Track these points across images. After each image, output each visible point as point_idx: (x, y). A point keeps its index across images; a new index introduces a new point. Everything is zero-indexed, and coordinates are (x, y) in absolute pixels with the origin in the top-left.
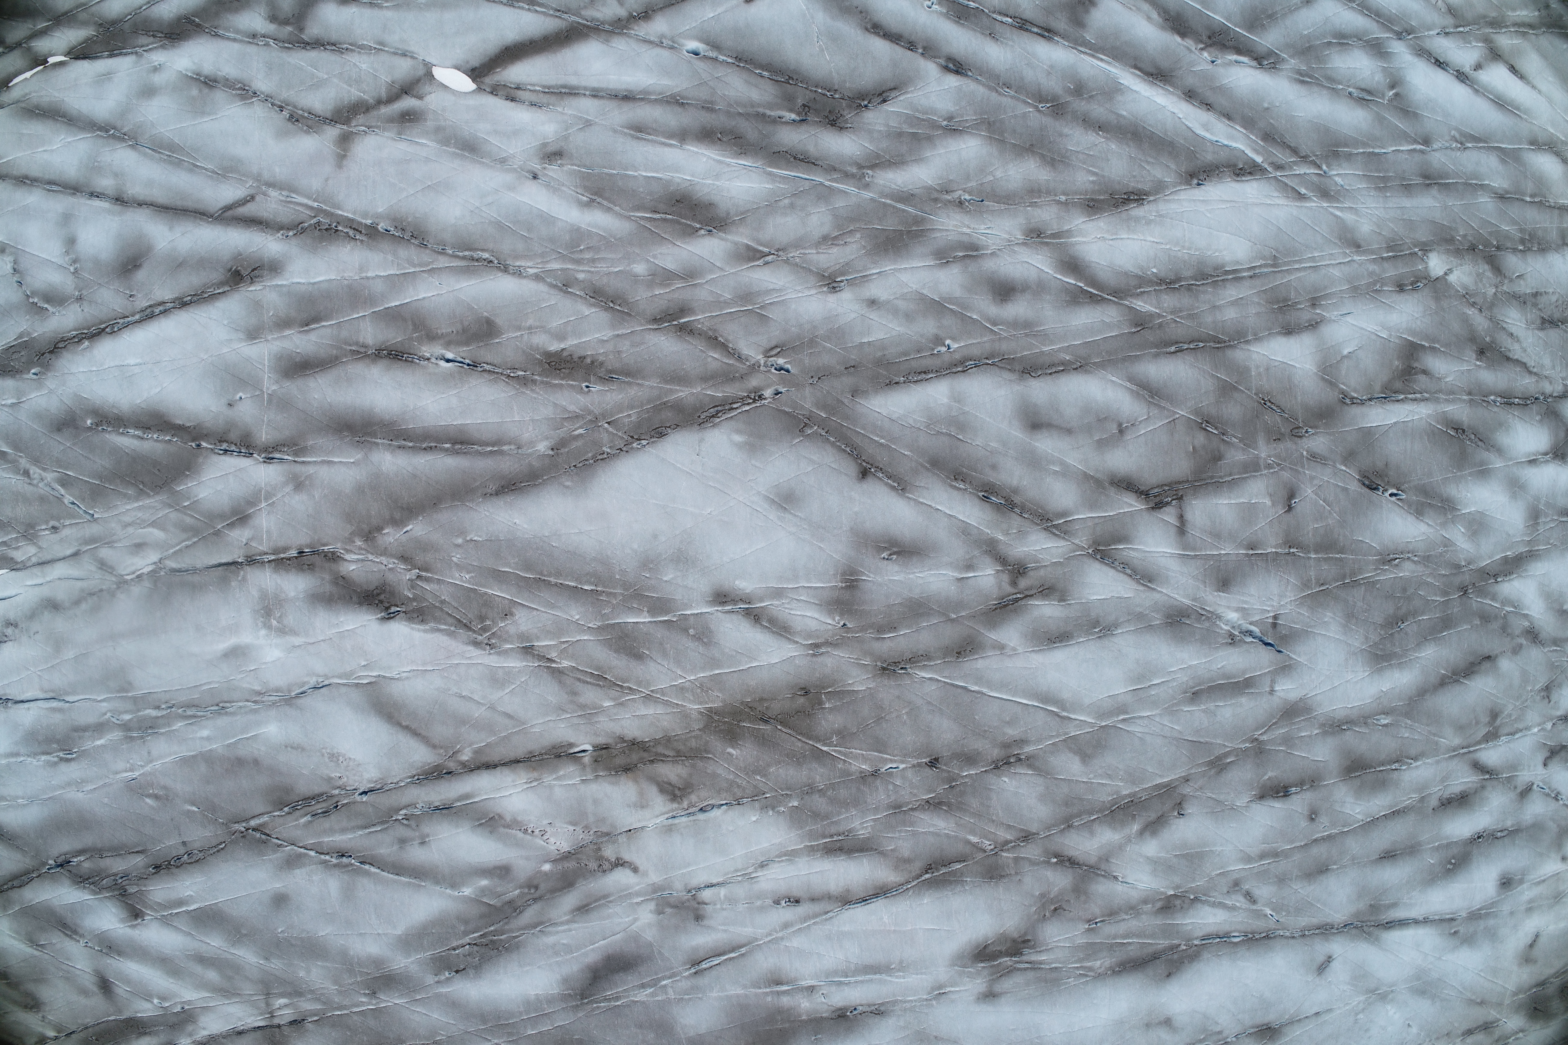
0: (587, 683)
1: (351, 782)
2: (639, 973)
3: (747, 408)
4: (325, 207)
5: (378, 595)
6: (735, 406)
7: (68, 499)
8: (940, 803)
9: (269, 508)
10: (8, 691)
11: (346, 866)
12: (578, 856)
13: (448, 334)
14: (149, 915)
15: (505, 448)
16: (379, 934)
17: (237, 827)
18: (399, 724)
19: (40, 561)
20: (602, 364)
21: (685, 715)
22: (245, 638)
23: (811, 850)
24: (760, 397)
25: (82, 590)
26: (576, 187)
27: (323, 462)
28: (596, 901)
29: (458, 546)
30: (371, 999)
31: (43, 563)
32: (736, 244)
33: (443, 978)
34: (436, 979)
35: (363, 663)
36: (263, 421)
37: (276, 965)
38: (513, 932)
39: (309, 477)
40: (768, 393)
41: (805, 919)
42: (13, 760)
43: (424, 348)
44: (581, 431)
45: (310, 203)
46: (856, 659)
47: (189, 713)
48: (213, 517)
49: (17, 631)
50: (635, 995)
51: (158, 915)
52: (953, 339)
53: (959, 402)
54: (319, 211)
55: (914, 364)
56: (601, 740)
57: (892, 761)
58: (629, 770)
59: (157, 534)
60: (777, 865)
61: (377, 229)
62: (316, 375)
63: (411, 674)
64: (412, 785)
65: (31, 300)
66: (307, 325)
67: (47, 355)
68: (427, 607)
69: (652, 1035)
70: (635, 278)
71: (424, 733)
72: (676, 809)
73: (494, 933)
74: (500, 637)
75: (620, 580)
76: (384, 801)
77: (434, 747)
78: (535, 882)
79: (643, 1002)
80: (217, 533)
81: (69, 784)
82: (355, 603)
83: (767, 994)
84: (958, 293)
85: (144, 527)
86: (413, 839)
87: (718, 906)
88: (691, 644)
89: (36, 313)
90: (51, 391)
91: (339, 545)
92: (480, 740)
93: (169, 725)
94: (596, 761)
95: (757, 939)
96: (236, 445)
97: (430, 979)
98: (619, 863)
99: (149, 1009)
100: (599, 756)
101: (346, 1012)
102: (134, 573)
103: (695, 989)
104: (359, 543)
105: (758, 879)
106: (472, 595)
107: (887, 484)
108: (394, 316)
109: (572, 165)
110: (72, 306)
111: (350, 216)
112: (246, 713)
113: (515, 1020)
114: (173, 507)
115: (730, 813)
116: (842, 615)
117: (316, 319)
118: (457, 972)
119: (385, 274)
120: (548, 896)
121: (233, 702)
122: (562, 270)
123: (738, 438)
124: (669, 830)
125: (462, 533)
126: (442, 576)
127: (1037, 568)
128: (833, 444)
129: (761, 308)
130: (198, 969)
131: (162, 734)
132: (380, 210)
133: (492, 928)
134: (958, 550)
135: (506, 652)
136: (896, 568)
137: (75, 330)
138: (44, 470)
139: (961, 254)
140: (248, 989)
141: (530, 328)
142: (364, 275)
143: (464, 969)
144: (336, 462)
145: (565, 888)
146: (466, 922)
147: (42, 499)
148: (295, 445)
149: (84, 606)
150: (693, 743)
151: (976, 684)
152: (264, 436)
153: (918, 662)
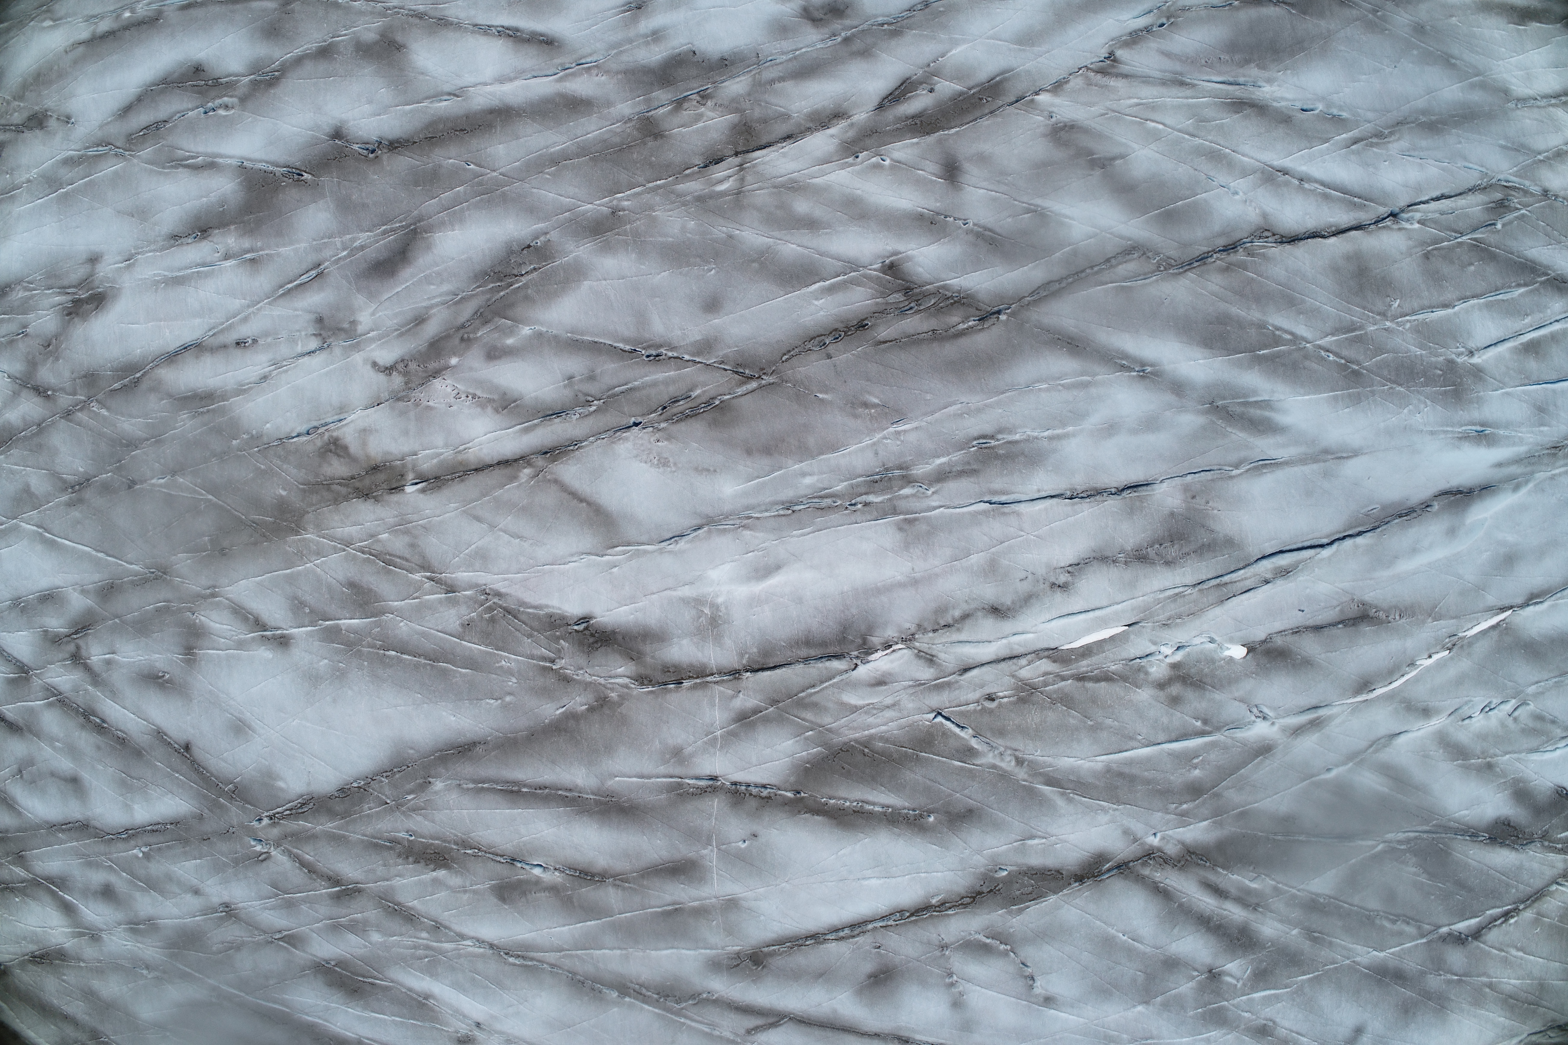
0: (399, 557)
1: (646, 437)
2: (366, 261)
3: (279, 810)
4: (673, 1017)
5: (596, 642)
6: (288, 812)
7: (965, 734)
8: (127, 446)
9: (712, 729)
10: (1069, 508)
11: (649, 347)
12: (427, 375)
13: (540, 891)
14: (875, 270)
15: (471, 786)
16: (605, 280)
17: (771, 379)
18: (589, 504)
19: (1015, 661)
20: (399, 856)
21: (319, 527)
22: (743, 591)
23: (224, 397)
24: (271, 819)
25: (959, 630)
26: (441, 1013)
27: (649, 777)
28: (409, 330)
29: (510, 694)
30: (617, 206)
31: (1011, 658)
32: (304, 951)
33: (542, 238)
34: (548, 236)
35: (615, 570)
36: (716, 819)
37: (720, 230)
38: (482, 291)
39: (665, 762)
40: (266, 821)
41: (231, 327)
42: (1059, 431)
43: (560, 880)
44: (410, 797)
45: (688, 1022)
46: (184, 583)
47: (828, 501)
48: (780, 720)
49: (1053, 579)
50: (369, 238)
51: (863, 271)
52: (137, 857)
53: (127, 805)
54: (678, 1013)
55: (161, 838)
56: (395, 497)
57: (161, 486)
58: (374, 468)
59: (852, 698)
60: (252, 379)
61: (619, 992)
62: (662, 862)
63: (567, 560)
64: (581, 438)
65: (1009, 947)
66: (676, 909)
67: (985, 890)
68: (546, 631)
69: (354, 197)
70: (379, 929)
71: (565, 495)
72: (334, 430)
73: (500, 287)
74: (475, 602)
75: (364, 661)
76: (611, 419)
77: (556, 481)
78: (463, 345)
79: (362, 231)
80: (774, 702)
81: (979, 410)
82: (619, 633)
83: (262, 249)
84: (138, 895)
85: (868, 705)
86: (581, 381)
87: (303, 333)
88: (308, 598)
89: (1000, 933)
90: (979, 852)
91: (635, 693)
92: (512, 492)
93: (852, 486)
94: (402, 476)
95: (269, 303)
96: (751, 794)
97: (554, 235)
98: (388, 370)
99: (898, 150)
100: (399, 480)
101: (651, 185)
102: (894, 651)
103: (318, 250)
104: (613, 695)
105: (268, 364)
106: (500, 644)
107: (170, 738)
108: (592, 911)
109: (448, 1031)
110: (952, 939)
111: (646, 1007)
112: (759, 505)
113: (474, 200)
114: (827, 730)
115: (288, 430)
116: (195, 624)
117: (667, 914)
118: (529, 246)
119: (603, 951)
120: (451, 332)
121: (774, 516)
122: (441, 942)
123: (281, 784)
124: (343, 409)
125: (505, 707)
126: (529, 663)
127: (64, 660)
128: (212, 775)
129: (277, 895)
130: (819, 212)
131: (862, 476)
132: (615, 1009)
133: (502, 294)
134: (117, 678)
135: (471, 586)
136: (157, 664)
137: (948, 915)
138: (994, 767)
139: (141, 926)
140: (762, 196)
141: (465, 892)
142: (624, 952)
143: (523, 250)
144: (635, 777)
145: (438, 341)
146: (527, 298)
147: (1001, 733)
148: (680, 795)
149: (957, 613)
150: (315, 498)
151: (100, 559)
152: (716, 804)
153: (140, 579)
